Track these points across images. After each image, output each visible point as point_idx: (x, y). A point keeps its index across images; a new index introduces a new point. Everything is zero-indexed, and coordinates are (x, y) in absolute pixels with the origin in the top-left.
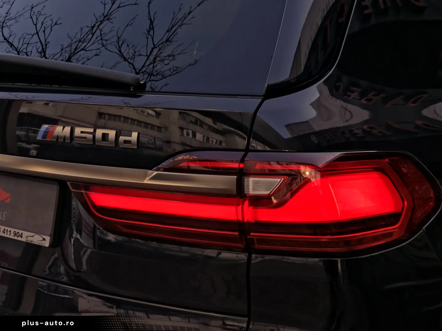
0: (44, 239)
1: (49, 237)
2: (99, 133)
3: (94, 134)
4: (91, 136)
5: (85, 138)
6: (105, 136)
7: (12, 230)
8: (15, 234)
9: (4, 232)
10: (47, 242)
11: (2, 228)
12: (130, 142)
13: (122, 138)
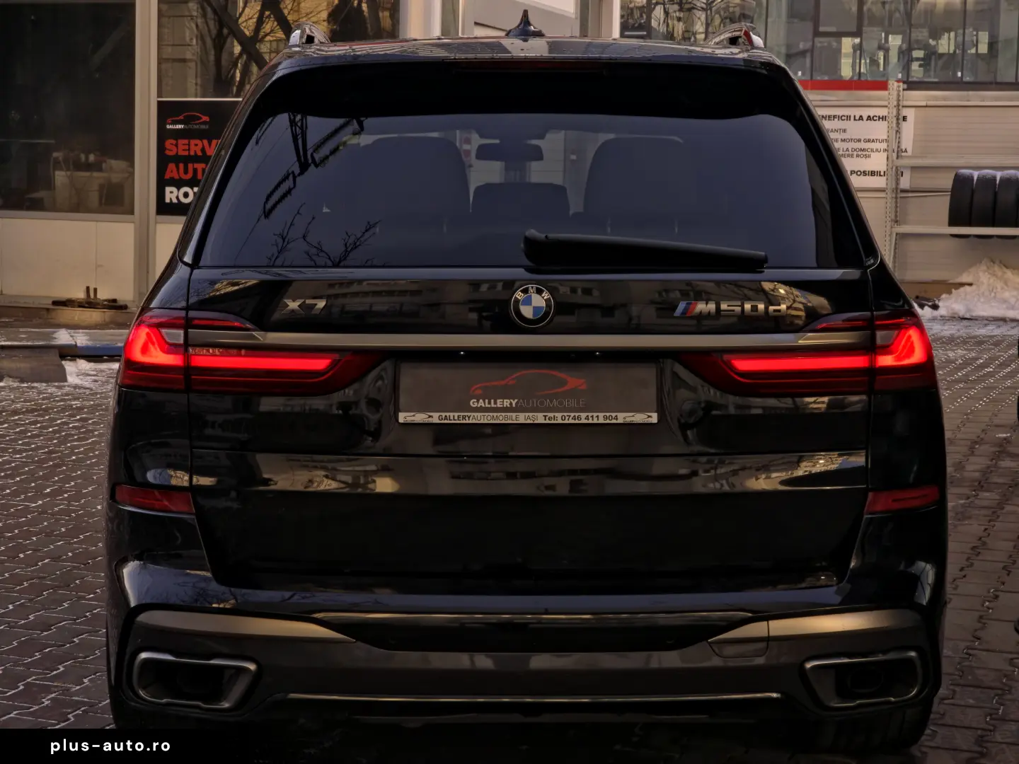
0: (649, 417)
1: (656, 414)
2: (748, 306)
3: (742, 306)
4: (739, 309)
5: (733, 311)
6: (754, 308)
7: (601, 415)
8: (605, 418)
9: (587, 418)
10: (654, 418)
11: (583, 415)
12: (779, 311)
13: (771, 308)
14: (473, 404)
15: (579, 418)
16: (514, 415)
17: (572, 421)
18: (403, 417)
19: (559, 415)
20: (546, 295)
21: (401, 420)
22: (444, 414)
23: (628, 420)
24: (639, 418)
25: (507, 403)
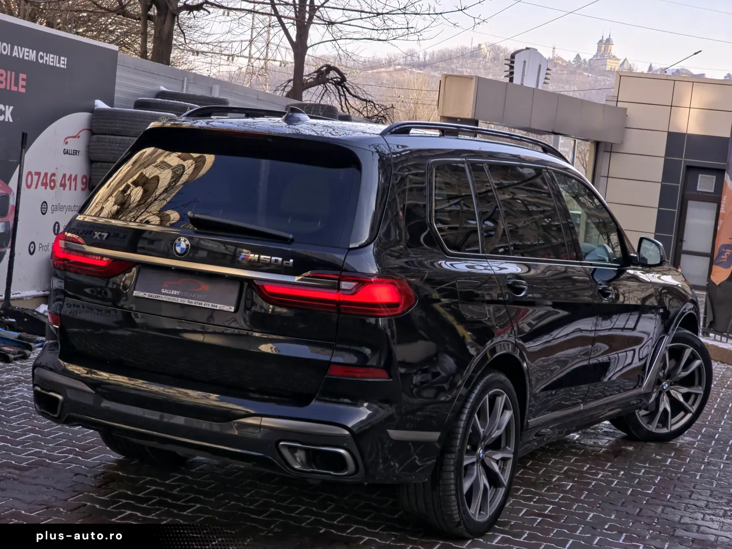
0: (231, 308)
1: (234, 308)
2: (273, 259)
3: (271, 259)
4: (269, 260)
5: (266, 261)
6: (277, 260)
7: (211, 304)
8: (212, 306)
9: (205, 305)
10: (232, 310)
11: (203, 303)
12: (289, 264)
13: (285, 262)
14: (163, 291)
15: (201, 304)
16: (176, 298)
17: (198, 305)
18: (136, 293)
19: (194, 301)
20: (188, 242)
21: (134, 295)
22: (150, 294)
23: (221, 308)
24: (226, 308)
25: (175, 292)
